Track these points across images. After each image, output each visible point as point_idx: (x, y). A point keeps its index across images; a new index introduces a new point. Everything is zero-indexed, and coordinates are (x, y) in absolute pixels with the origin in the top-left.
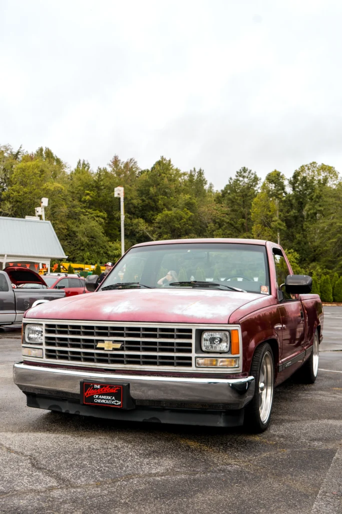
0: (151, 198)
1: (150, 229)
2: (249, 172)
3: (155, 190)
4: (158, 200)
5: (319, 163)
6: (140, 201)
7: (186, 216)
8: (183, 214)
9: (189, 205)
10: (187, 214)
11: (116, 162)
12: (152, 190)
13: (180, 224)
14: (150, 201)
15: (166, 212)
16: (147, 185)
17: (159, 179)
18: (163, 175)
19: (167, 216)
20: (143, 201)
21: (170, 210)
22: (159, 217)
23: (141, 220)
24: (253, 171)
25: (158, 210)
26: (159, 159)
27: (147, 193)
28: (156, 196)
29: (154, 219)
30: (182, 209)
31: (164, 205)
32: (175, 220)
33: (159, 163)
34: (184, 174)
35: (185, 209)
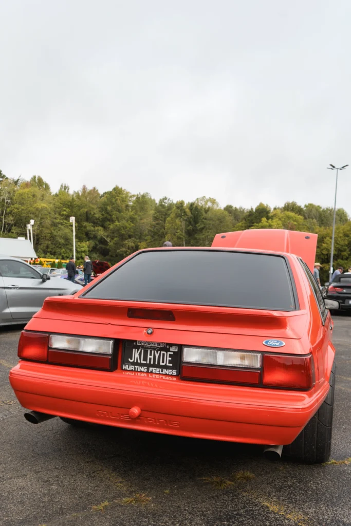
0: (108, 213)
1: (106, 234)
2: (169, 200)
3: (111, 208)
4: (113, 214)
5: (207, 197)
6: (100, 215)
7: (129, 226)
8: (127, 225)
9: (132, 219)
10: (130, 225)
11: (84, 188)
12: (109, 208)
13: (125, 231)
14: (107, 215)
15: (117, 223)
16: (105, 204)
17: (114, 200)
18: (117, 197)
19: (116, 225)
20: (103, 215)
21: (119, 221)
22: (111, 227)
23: (100, 228)
24: (171, 199)
25: (112, 221)
26: (115, 186)
27: (106, 209)
28: (111, 212)
29: (109, 228)
30: (127, 221)
31: (117, 218)
32: (122, 228)
33: (114, 189)
34: (134, 196)
35: (129, 222)
